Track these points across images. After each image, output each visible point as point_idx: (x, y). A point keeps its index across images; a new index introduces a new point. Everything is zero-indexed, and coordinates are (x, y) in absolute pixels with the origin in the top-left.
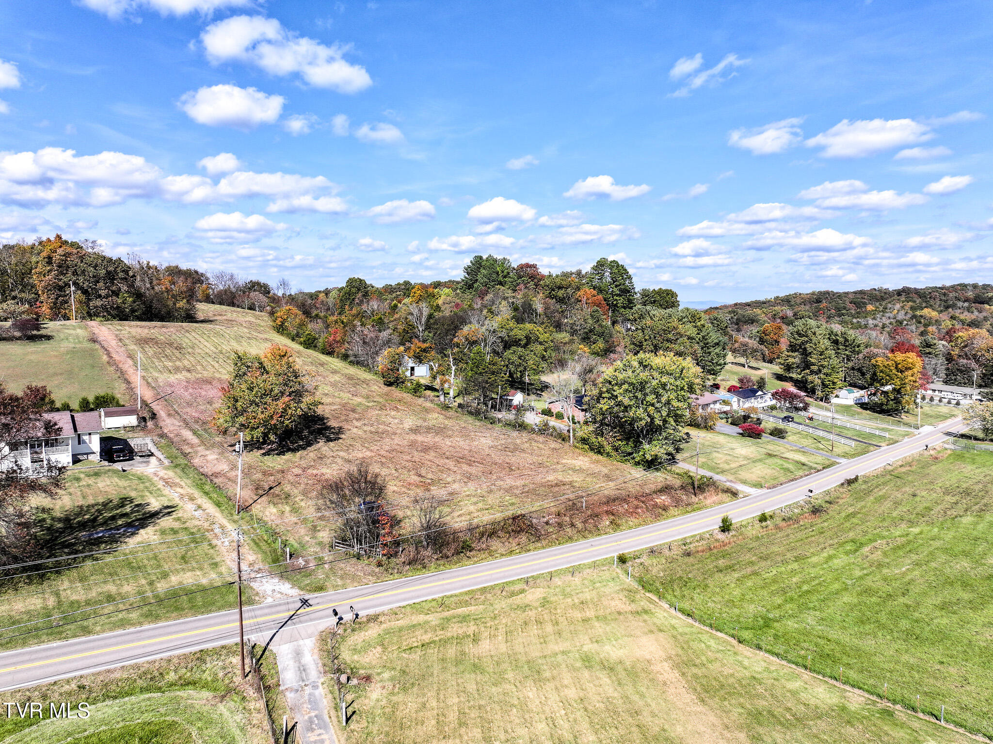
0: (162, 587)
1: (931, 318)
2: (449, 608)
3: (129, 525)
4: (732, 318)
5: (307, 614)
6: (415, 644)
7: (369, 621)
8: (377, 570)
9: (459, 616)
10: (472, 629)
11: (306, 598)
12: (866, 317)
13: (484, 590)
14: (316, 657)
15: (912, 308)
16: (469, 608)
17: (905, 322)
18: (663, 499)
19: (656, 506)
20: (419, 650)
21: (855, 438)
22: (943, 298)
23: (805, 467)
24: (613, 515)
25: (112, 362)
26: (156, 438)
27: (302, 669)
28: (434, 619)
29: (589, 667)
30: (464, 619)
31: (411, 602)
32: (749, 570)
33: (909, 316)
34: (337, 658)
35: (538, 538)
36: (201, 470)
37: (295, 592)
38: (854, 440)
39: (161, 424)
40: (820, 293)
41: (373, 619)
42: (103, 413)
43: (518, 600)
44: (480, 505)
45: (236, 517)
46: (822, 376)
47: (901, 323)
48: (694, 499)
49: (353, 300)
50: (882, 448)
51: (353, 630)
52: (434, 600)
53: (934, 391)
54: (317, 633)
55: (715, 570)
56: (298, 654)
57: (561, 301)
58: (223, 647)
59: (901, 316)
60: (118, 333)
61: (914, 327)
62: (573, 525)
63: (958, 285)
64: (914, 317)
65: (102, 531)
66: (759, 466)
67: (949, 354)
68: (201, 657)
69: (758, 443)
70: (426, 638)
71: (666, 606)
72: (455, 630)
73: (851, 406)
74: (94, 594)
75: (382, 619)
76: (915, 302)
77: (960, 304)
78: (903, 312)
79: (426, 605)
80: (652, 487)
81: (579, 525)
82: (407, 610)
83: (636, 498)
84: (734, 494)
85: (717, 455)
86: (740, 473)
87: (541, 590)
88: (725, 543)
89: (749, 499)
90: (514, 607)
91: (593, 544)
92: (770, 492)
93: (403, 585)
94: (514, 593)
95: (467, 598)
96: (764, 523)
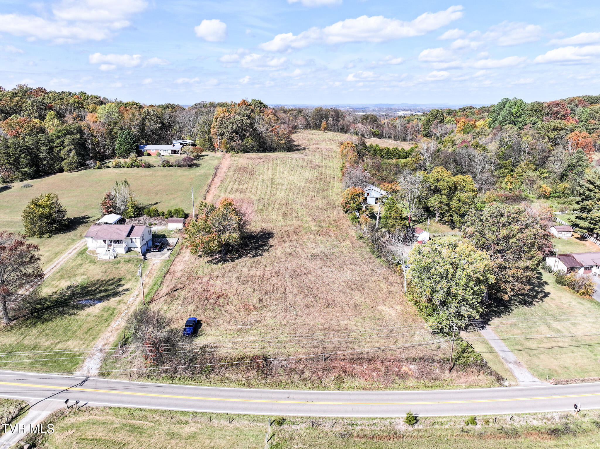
0: (60, 346)
2: (133, 417)
6: (89, 437)
7: (86, 410)
9: (133, 426)
13: (163, 413)
16: (144, 422)
19: (396, 373)
24: (346, 372)
26: (181, 239)
28: (117, 422)
30: (134, 430)
31: (119, 405)
35: (266, 375)
41: (90, 410)
43: (177, 428)
48: (445, 375)
51: (74, 414)
52: (131, 409)
60: (233, 163)
62: (302, 373)
66: (581, 352)
74: (33, 343)
75: (93, 412)
79: (122, 412)
80: (413, 353)
81: (307, 374)
82: (110, 411)
83: (382, 361)
84: (499, 379)
85: (543, 329)
86: (542, 356)
87: (199, 426)
88: (396, 436)
89: (506, 391)
90: (171, 432)
91: (291, 396)
92: (549, 388)
93: (136, 388)
94: (179, 422)
95: (149, 415)
96: (470, 426)
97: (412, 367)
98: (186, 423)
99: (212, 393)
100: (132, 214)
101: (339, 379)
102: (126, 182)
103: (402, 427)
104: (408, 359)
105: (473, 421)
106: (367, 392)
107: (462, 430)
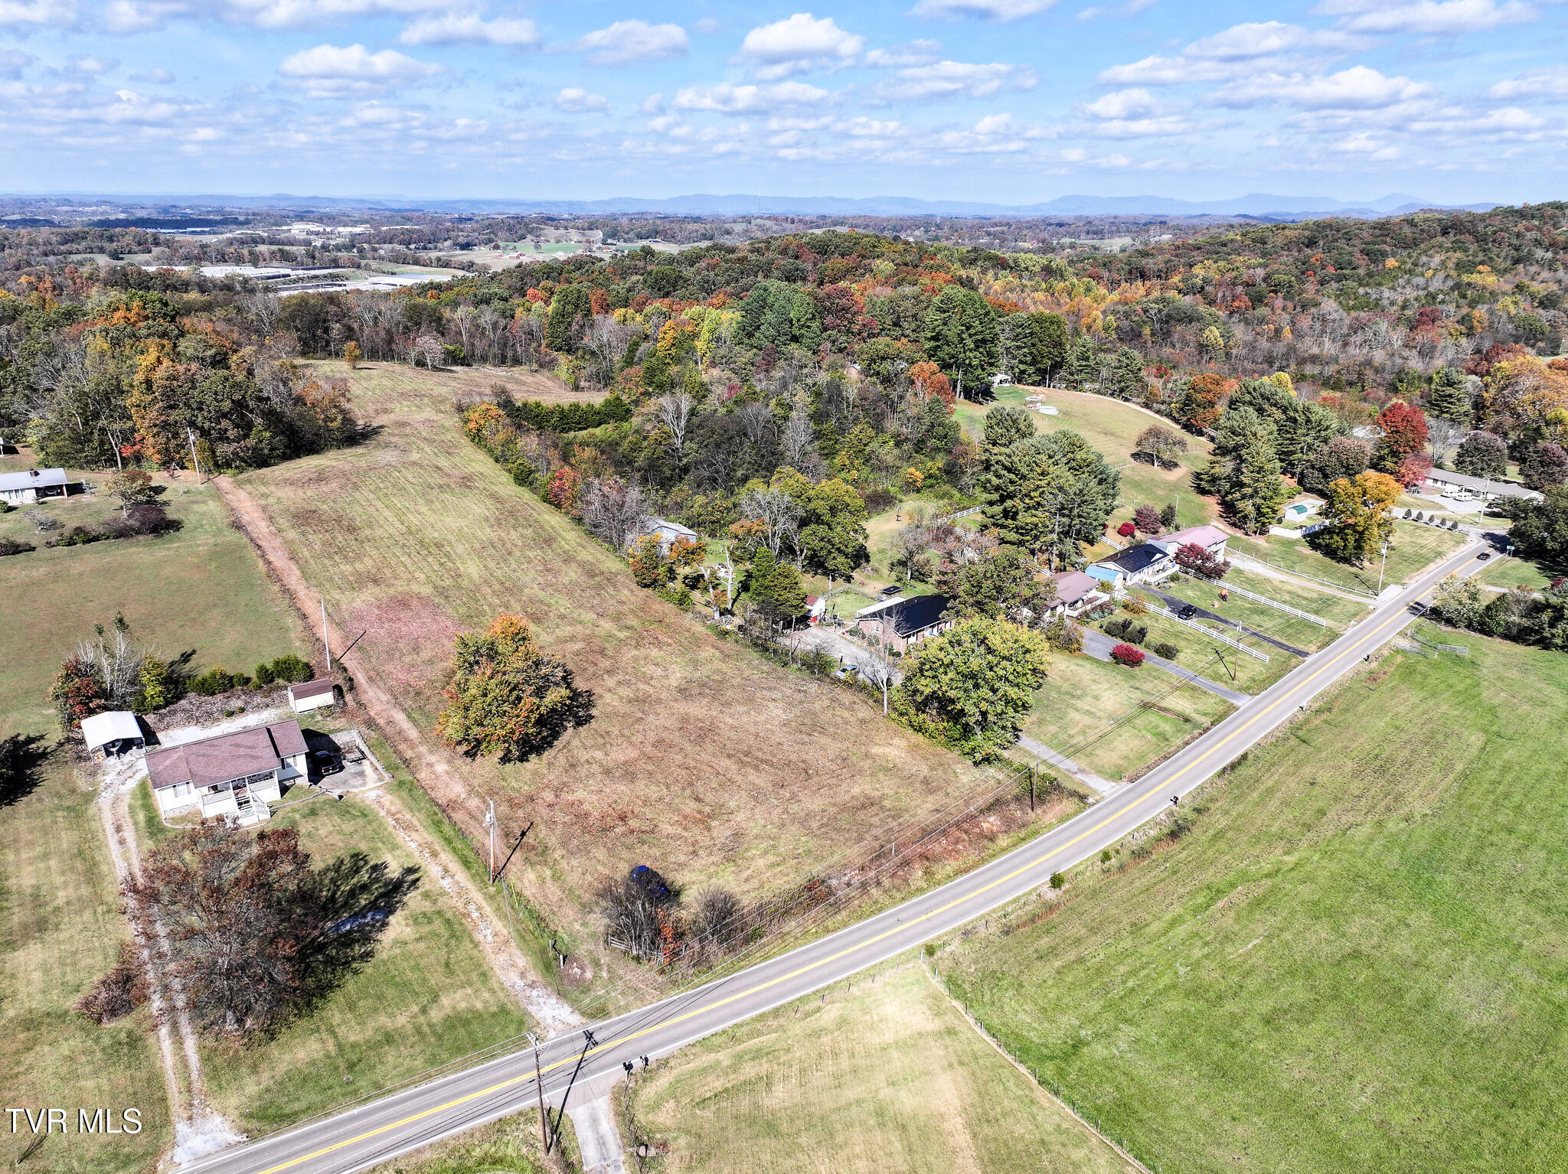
0: (436, 1015)
1: (1484, 288)
2: (740, 1041)
3: (373, 906)
4: (1160, 311)
5: (596, 1057)
6: (708, 1095)
7: (659, 1067)
8: (660, 979)
9: (751, 1051)
10: (764, 1067)
11: (590, 1028)
12: (1380, 284)
13: (776, 1013)
14: (613, 1123)
15: (1458, 266)
16: (761, 1039)
17: (1441, 297)
18: (991, 822)
19: (982, 835)
20: (712, 1103)
21: (1277, 638)
22: (1515, 242)
23: (1188, 726)
24: (927, 859)
25: (273, 575)
26: (363, 729)
27: (602, 1143)
28: (724, 1057)
29: (882, 1125)
30: (757, 1055)
31: (699, 1036)
32: (1072, 955)
33: (1450, 283)
34: (632, 1122)
35: (836, 907)
36: (433, 795)
37: (576, 1019)
38: (1274, 642)
39: (364, 699)
40: (1317, 224)
41: (664, 1063)
42: (291, 695)
43: (813, 1023)
44: (771, 858)
45: (492, 890)
46: (1259, 501)
47: (1434, 298)
48: (1031, 815)
49: (570, 324)
50: (1309, 659)
51: (644, 1081)
52: (724, 1032)
53: (1436, 480)
54: (609, 1090)
55: (1035, 955)
56: (594, 1121)
57: (887, 380)
58: (520, 1114)
59: (1436, 285)
60: (263, 502)
61: (1452, 308)
62: (878, 884)
63: (1549, 204)
64: (1457, 286)
65: (348, 920)
66: (1126, 732)
67: (1480, 396)
68: (500, 1127)
69: (1133, 677)
70: (719, 1085)
71: (972, 1021)
72: (749, 1071)
73: (1294, 542)
74: (370, 1032)
75: (672, 1063)
76: (1466, 250)
77: (1539, 253)
78: (1441, 275)
79: (716, 1041)
80: (980, 802)
81: (886, 882)
82: (697, 1049)
83: (958, 825)
84: (1082, 798)
85: (1074, 715)
86: (1098, 752)
87: (838, 1005)
88: (1051, 908)
89: (1100, 809)
90: (809, 1031)
91: (900, 917)
92: (1129, 791)
93: (690, 1003)
94: (807, 1015)
95: (759, 1026)
96: (1107, 863)
97: (991, 819)
98: (819, 1009)
99: (793, 962)
100: (161, 700)
101: (928, 873)
102: (121, 621)
103: (1051, 895)
104: (982, 812)
105: (1106, 857)
106: (972, 873)
107: (1103, 871)
